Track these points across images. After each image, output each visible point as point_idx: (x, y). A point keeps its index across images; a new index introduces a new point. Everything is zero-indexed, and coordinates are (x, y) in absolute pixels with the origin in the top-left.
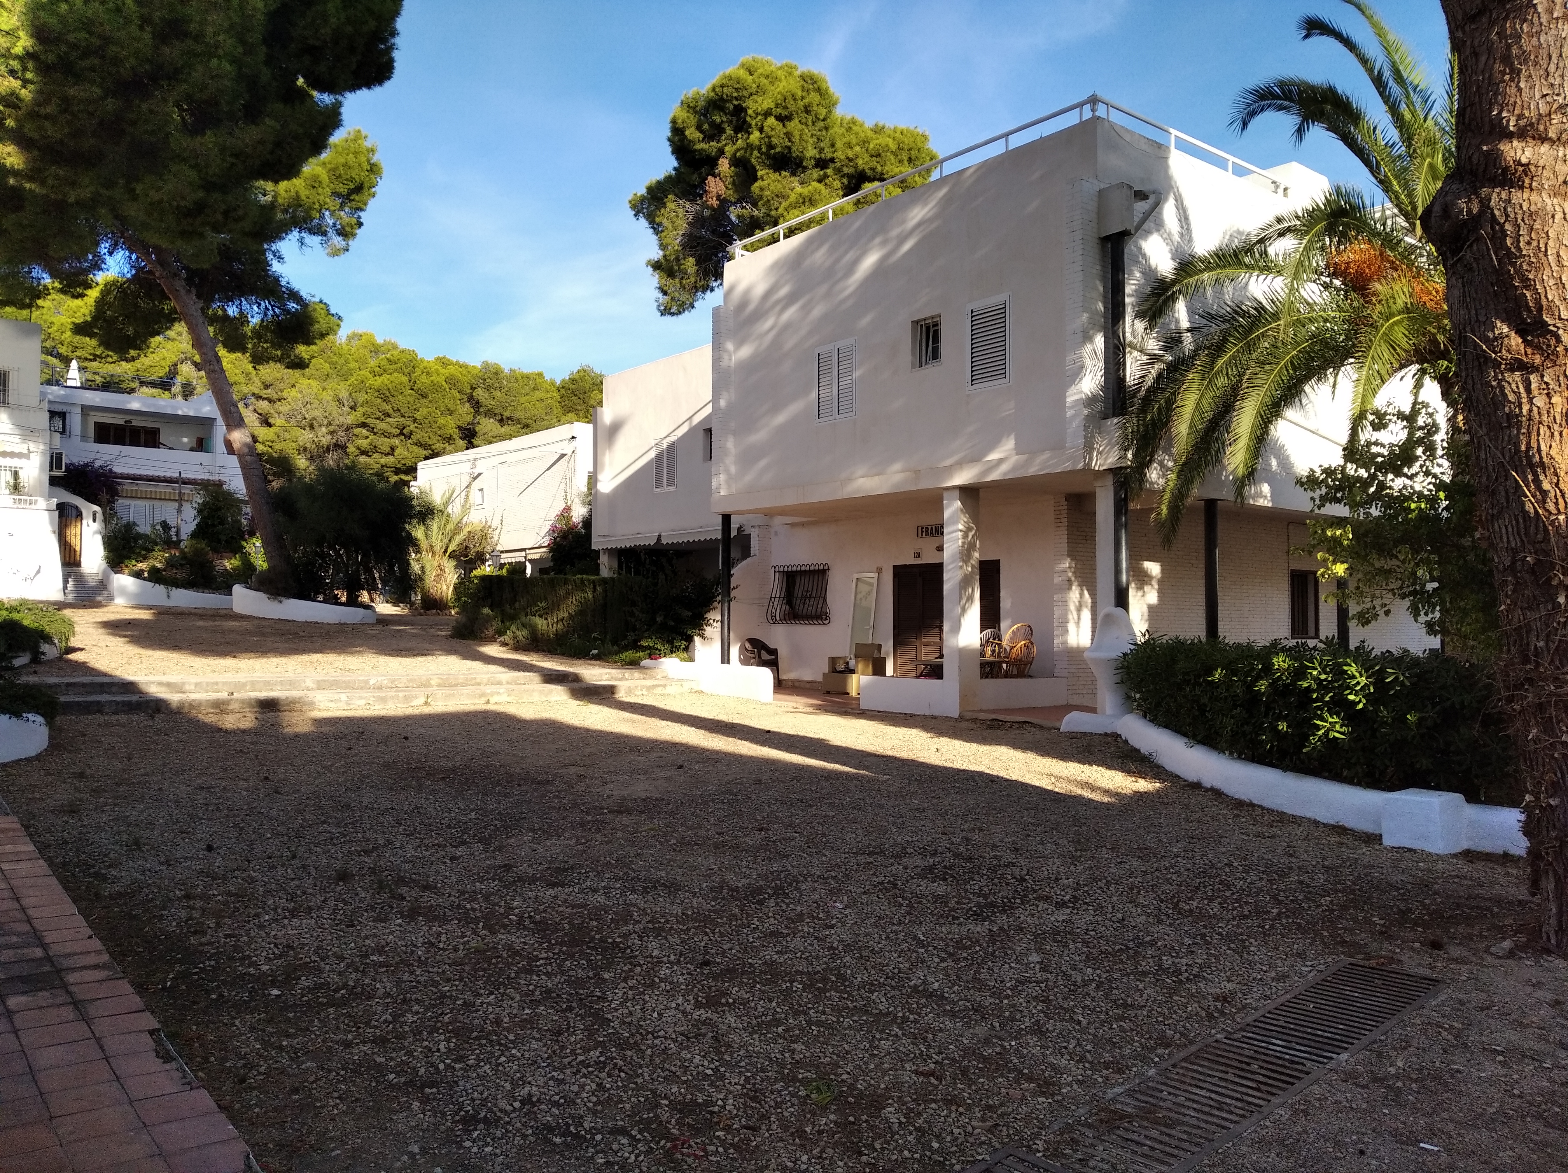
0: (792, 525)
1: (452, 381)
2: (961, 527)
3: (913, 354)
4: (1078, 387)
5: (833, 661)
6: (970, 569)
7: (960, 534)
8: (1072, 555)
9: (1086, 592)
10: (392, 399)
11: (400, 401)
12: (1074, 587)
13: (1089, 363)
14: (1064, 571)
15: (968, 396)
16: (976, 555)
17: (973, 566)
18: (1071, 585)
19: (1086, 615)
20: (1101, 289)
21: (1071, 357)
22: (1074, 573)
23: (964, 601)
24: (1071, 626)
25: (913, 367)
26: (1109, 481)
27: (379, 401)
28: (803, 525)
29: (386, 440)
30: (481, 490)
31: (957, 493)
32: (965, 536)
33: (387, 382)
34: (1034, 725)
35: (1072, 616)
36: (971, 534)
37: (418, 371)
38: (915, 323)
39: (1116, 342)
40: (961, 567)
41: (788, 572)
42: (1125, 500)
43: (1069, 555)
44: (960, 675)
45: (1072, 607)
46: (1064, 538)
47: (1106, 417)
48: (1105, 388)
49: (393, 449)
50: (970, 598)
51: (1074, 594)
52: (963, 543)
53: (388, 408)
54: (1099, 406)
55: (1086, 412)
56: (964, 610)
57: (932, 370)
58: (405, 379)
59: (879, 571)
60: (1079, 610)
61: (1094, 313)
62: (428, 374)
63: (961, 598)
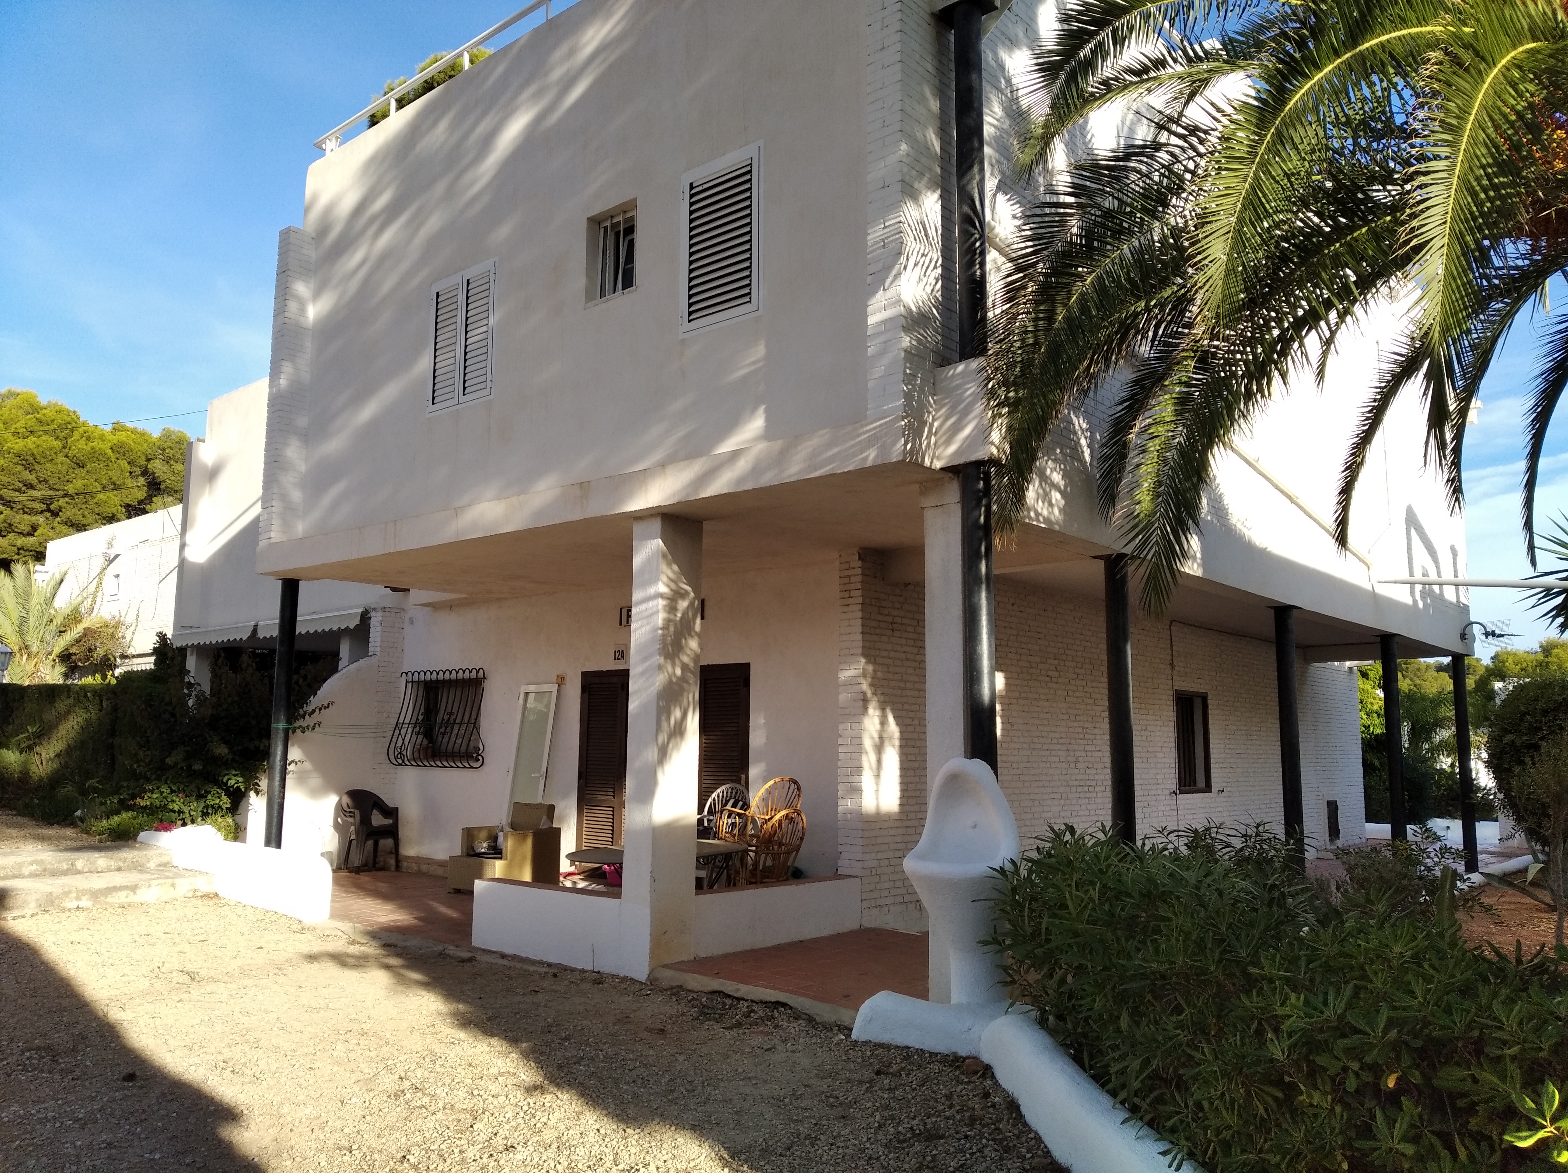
0: (434, 606)
1: (120, 450)
2: (662, 588)
3: (589, 276)
4: (891, 293)
5: (469, 834)
6: (678, 672)
7: (661, 603)
8: (869, 653)
9: (891, 719)
10: (37, 467)
11: (46, 470)
12: (871, 711)
13: (913, 246)
14: (852, 683)
15: (683, 342)
16: (693, 644)
17: (684, 667)
18: (865, 708)
19: (892, 758)
20: (935, 105)
21: (876, 234)
22: (872, 685)
23: (662, 738)
24: (867, 780)
25: (589, 297)
26: (952, 494)
27: (20, 468)
28: (450, 606)
29: (26, 516)
30: (117, 576)
31: (656, 525)
32: (672, 608)
33: (32, 446)
34: (797, 1015)
35: (869, 759)
36: (683, 604)
37: (76, 435)
38: (595, 222)
39: (966, 209)
40: (660, 668)
41: (425, 682)
42: (987, 531)
43: (864, 655)
44: (653, 891)
45: (868, 744)
46: (857, 626)
47: (944, 361)
48: (945, 303)
49: (34, 528)
50: (679, 731)
51: (872, 722)
52: (668, 622)
53: (31, 478)
54: (932, 337)
55: (906, 341)
56: (663, 754)
57: (622, 301)
58: (57, 444)
59: (561, 681)
60: (879, 749)
61: (920, 148)
62: (88, 439)
63: (659, 728)
